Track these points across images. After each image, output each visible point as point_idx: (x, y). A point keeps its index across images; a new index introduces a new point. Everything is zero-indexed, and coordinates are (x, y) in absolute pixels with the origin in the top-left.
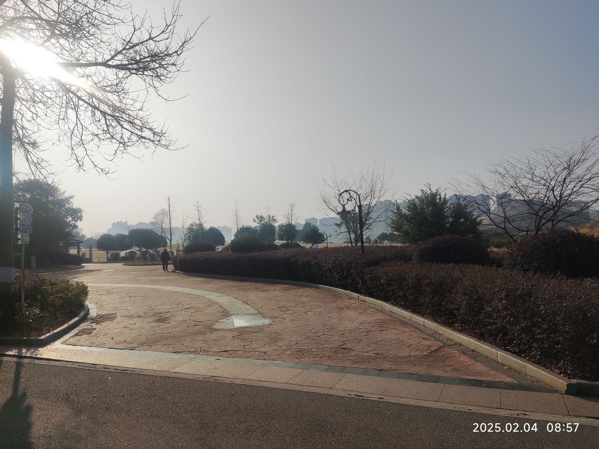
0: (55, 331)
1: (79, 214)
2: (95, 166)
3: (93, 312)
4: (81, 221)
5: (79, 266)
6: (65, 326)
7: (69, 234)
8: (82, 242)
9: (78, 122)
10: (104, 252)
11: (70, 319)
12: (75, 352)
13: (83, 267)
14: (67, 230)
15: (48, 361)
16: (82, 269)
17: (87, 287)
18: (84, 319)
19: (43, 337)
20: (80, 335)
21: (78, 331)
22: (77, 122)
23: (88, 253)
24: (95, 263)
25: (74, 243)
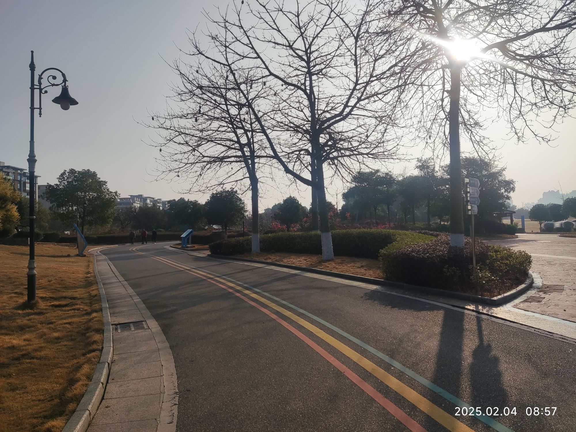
0: (506, 295)
1: (512, 186)
2: (536, 135)
3: (538, 282)
4: (513, 192)
5: (513, 236)
6: (513, 291)
7: (503, 205)
8: (514, 212)
9: (517, 95)
10: (537, 223)
11: (518, 285)
12: (528, 317)
13: (517, 237)
14: (501, 201)
15: (504, 321)
16: (517, 239)
17: (530, 257)
18: (530, 287)
19: (495, 298)
20: (530, 302)
21: (526, 298)
22: (515, 95)
23: (520, 223)
24: (528, 233)
25: (507, 213)
